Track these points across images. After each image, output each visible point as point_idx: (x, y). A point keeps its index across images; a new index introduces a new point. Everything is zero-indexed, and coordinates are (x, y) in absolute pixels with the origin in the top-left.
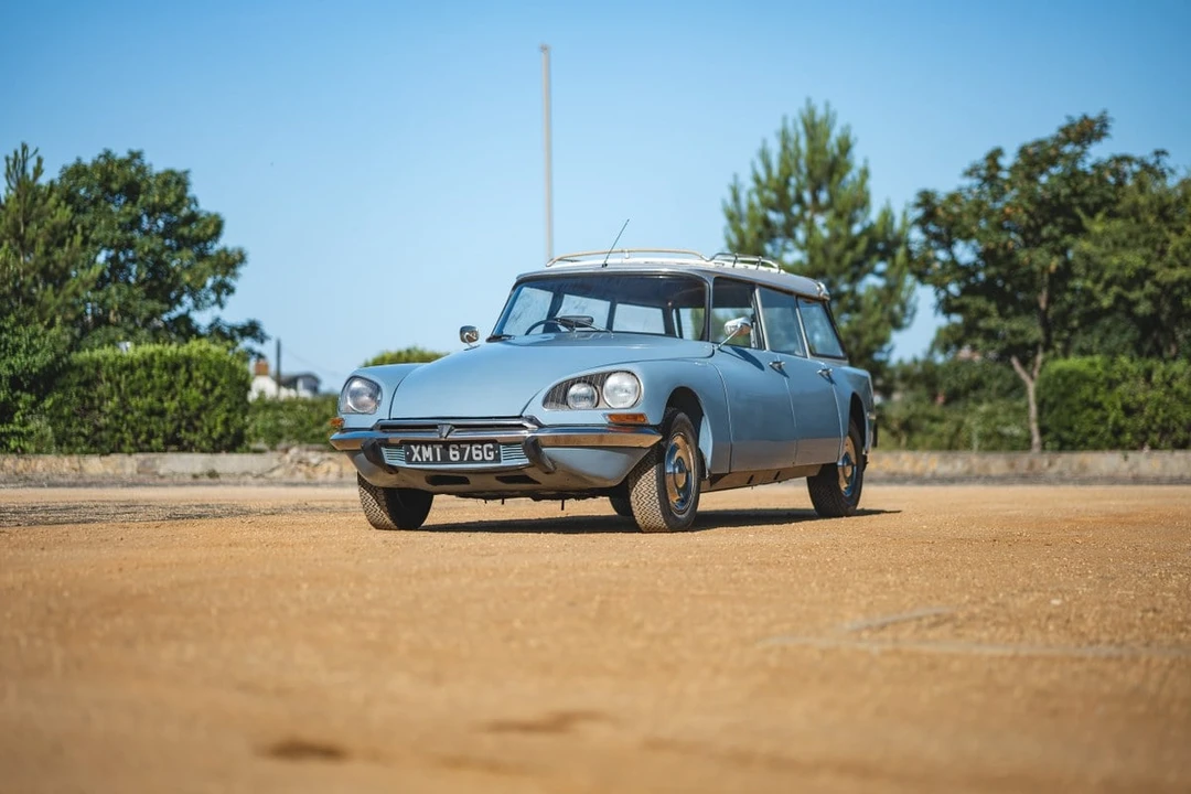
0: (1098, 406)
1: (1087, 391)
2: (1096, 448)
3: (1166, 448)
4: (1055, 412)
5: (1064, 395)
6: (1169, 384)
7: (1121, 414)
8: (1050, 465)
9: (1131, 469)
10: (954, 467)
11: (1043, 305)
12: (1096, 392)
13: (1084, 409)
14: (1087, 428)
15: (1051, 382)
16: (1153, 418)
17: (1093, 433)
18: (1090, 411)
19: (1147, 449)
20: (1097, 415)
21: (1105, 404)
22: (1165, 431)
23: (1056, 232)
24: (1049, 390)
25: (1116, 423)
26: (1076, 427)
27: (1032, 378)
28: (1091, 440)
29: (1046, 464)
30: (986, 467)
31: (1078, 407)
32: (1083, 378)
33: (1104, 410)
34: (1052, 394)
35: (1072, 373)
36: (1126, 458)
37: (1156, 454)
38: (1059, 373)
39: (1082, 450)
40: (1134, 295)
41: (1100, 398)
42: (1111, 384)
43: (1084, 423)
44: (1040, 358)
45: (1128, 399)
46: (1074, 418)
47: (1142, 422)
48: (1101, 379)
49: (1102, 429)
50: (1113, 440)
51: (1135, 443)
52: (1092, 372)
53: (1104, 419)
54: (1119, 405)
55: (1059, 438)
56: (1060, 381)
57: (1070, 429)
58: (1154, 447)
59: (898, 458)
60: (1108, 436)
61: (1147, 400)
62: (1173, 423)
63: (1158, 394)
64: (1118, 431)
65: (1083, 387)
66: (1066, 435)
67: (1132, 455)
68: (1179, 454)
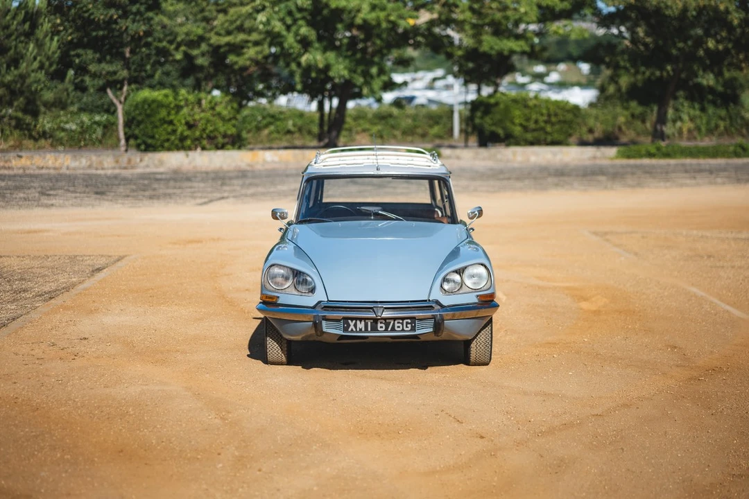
0: (171, 123)
1: (163, 113)
2: (169, 149)
3: (210, 149)
4: (142, 127)
5: (148, 116)
6: (213, 108)
7: (185, 128)
8: (141, 161)
9: (190, 163)
10: (81, 163)
11: (128, 55)
12: (169, 114)
13: (162, 125)
14: (164, 137)
15: (140, 106)
16: (204, 130)
17: (168, 140)
18: (165, 126)
19: (199, 150)
20: (170, 128)
21: (175, 122)
22: (211, 138)
23: (142, 8)
24: (137, 112)
25: (182, 134)
26: (157, 136)
27: (120, 102)
28: (166, 145)
29: (138, 160)
30: (101, 163)
31: (158, 124)
32: (161, 105)
33: (174, 125)
34: (140, 114)
35: (154, 101)
36: (187, 156)
37: (205, 153)
38: (145, 101)
39: (160, 151)
40: (195, 52)
41: (172, 117)
42: (178, 108)
43: (161, 133)
44: (125, 88)
45: (189, 119)
46: (155, 130)
47: (198, 133)
48: (172, 106)
49: (173, 138)
50: (180, 145)
51: (193, 146)
52: (166, 101)
53: (174, 131)
54: (183, 121)
55: (145, 143)
56: (146, 107)
57: (153, 137)
58: (203, 149)
59: (44, 158)
60: (177, 142)
61: (201, 119)
62: (216, 133)
63: (208, 114)
64: (183, 139)
65: (160, 110)
66: (150, 141)
67: (191, 153)
68: (220, 153)
